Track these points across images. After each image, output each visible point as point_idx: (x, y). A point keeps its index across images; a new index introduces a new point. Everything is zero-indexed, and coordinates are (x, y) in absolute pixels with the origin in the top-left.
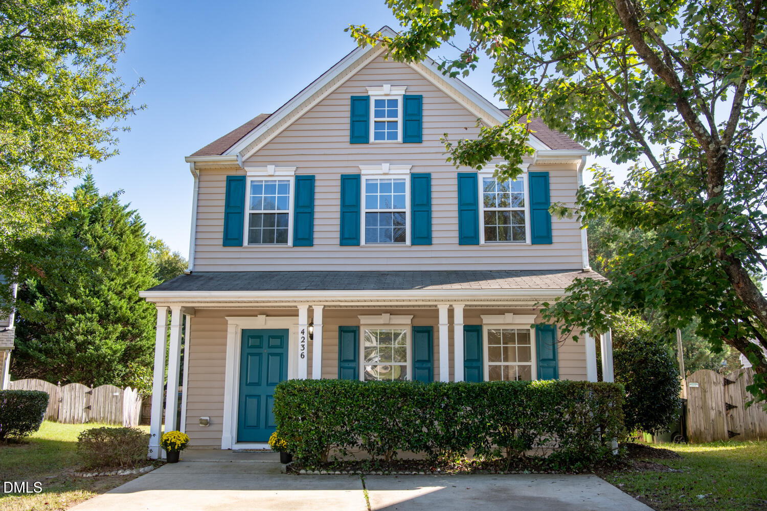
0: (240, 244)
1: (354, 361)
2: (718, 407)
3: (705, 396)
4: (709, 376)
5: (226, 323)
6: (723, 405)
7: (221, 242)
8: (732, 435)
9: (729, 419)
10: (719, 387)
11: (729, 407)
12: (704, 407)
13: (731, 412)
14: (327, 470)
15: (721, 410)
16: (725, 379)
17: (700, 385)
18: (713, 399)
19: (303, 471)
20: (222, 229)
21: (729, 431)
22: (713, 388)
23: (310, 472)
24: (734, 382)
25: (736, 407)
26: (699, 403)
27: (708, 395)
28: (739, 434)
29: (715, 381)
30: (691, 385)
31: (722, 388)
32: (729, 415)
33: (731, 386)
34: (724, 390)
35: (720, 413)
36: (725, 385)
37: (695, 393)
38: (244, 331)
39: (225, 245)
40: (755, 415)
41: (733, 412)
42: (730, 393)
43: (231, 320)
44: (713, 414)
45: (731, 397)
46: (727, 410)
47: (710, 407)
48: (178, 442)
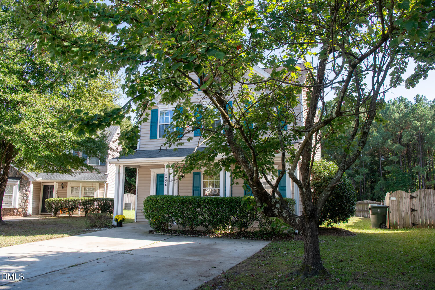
0: (156, 138)
1: (199, 187)
2: (406, 210)
3: (399, 204)
4: (402, 194)
5: (151, 171)
6: (409, 209)
7: (149, 138)
8: (414, 225)
9: (412, 216)
10: (407, 200)
11: (413, 210)
12: (399, 210)
13: (414, 213)
14: (164, 233)
15: (408, 212)
16: (410, 195)
17: (396, 199)
18: (404, 206)
19: (155, 233)
20: (149, 132)
21: (412, 223)
22: (404, 200)
23: (157, 233)
24: (416, 197)
25: (417, 210)
26: (395, 208)
27: (401, 205)
28: (418, 225)
29: (405, 196)
30: (392, 199)
31: (409, 200)
32: (412, 215)
33: (414, 200)
34: (410, 201)
35: (407, 213)
36: (410, 199)
37: (394, 203)
38: (158, 175)
39: (150, 139)
40: (427, 215)
41: (415, 213)
42: (413, 203)
43: (153, 170)
44: (403, 214)
45: (414, 205)
46: (411, 212)
47: (402, 210)
48: (120, 219)
